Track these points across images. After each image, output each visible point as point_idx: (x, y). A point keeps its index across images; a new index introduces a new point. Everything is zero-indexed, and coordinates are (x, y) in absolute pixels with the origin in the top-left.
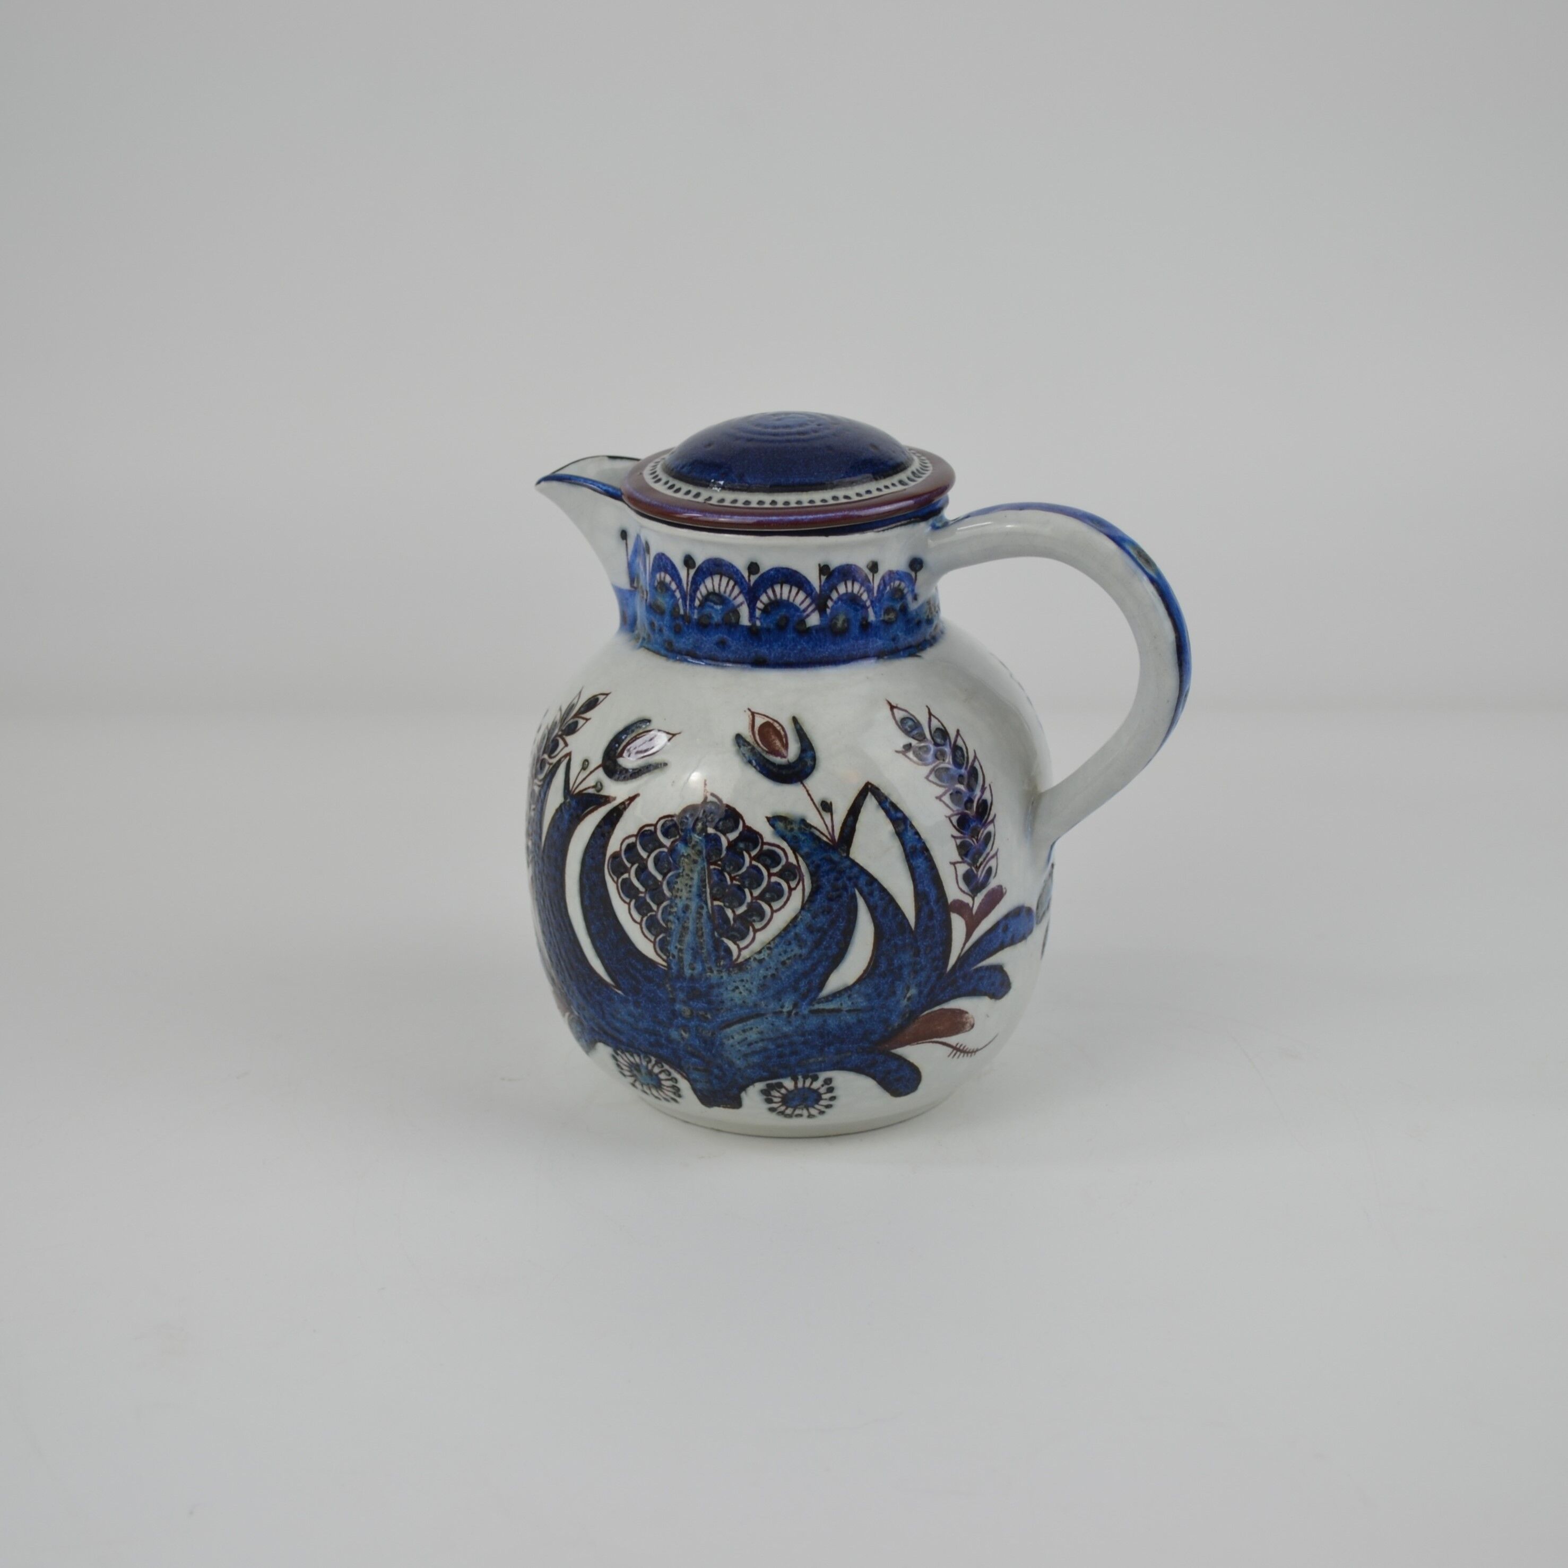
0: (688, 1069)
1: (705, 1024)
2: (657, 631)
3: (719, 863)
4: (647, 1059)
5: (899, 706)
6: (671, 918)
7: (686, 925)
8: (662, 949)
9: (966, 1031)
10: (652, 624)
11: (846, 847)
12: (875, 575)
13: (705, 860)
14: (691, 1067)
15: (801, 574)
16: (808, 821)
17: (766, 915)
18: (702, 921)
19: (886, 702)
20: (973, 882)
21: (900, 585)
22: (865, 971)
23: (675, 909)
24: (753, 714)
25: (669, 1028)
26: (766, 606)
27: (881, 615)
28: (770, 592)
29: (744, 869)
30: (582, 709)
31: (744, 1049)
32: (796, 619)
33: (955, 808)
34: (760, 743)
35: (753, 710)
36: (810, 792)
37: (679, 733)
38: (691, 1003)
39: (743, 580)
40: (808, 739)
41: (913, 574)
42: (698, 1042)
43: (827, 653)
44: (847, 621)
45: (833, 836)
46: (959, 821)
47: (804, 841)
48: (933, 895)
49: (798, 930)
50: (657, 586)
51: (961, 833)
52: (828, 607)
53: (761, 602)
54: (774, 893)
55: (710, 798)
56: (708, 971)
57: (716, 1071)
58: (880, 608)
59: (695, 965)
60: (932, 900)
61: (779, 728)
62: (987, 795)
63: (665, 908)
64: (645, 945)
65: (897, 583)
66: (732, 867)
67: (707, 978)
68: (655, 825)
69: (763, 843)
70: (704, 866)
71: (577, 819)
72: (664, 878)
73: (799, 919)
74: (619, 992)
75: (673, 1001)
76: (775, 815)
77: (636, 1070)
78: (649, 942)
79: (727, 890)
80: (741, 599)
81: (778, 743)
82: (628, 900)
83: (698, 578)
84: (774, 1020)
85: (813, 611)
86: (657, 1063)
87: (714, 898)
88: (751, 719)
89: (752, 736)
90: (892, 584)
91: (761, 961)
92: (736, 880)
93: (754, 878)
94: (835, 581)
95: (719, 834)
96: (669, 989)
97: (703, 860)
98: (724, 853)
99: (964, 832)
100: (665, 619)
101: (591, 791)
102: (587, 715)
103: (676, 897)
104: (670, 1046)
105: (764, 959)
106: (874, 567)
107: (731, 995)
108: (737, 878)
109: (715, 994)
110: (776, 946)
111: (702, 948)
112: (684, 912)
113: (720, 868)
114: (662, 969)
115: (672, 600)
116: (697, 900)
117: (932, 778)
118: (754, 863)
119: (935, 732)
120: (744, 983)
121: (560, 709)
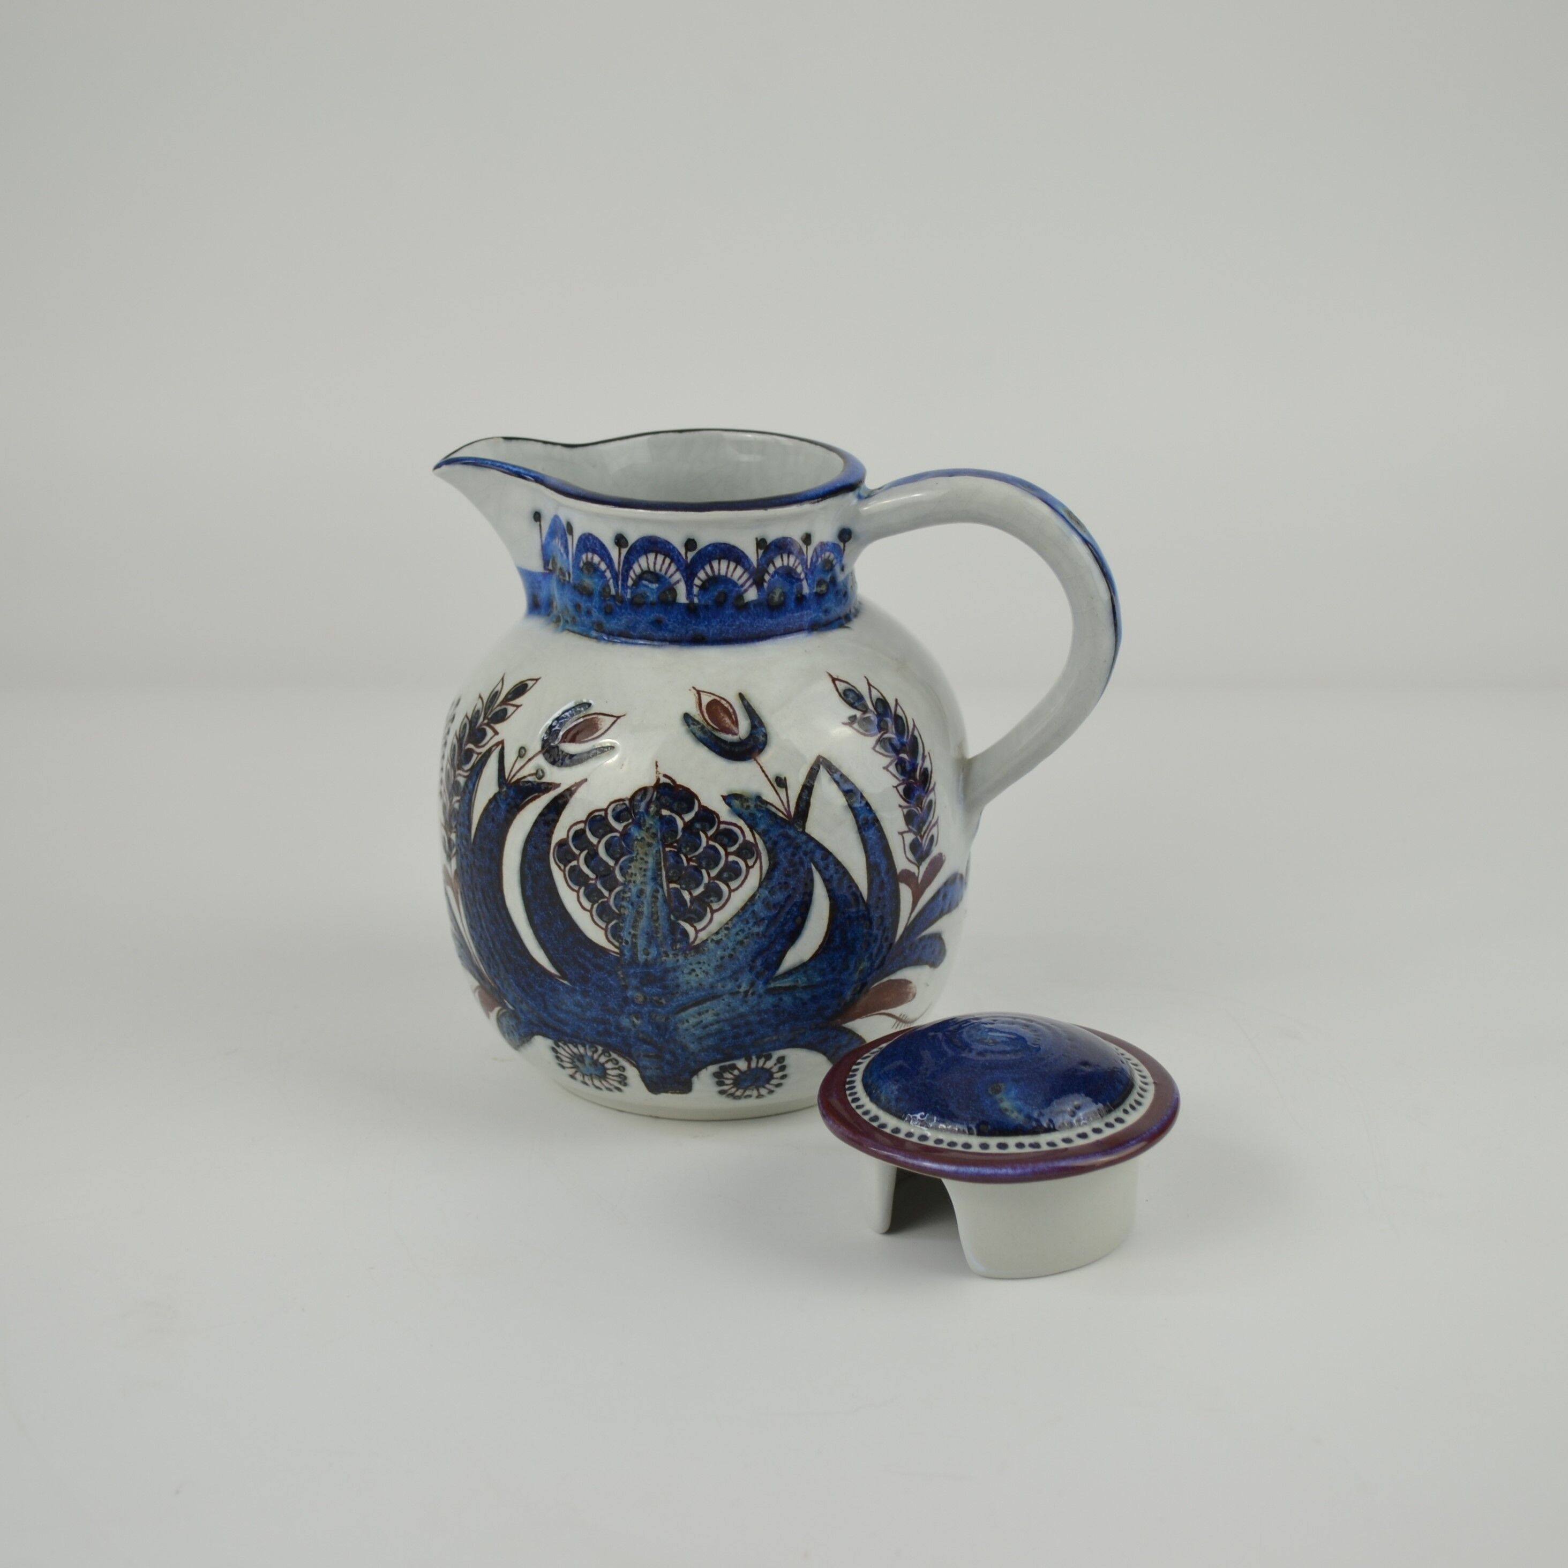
0: (639, 1056)
1: (659, 1010)
2: (583, 613)
3: (675, 844)
4: (593, 1049)
5: (840, 678)
6: (624, 903)
7: (640, 909)
8: (614, 936)
9: (910, 1001)
10: (577, 607)
11: (802, 822)
12: (809, 547)
13: (660, 842)
14: (642, 1054)
15: (738, 549)
16: (764, 798)
17: (723, 896)
18: (659, 904)
19: (827, 675)
20: (918, 851)
21: (829, 557)
22: (821, 946)
23: (629, 894)
24: (699, 692)
25: (619, 1016)
26: (704, 583)
27: (814, 588)
28: (708, 568)
29: (701, 850)
30: (510, 696)
31: (698, 1032)
32: (734, 594)
33: (901, 778)
34: (709, 721)
35: (698, 688)
36: (764, 768)
37: (624, 715)
38: (645, 989)
39: (680, 557)
40: (757, 715)
41: (842, 545)
42: (651, 1028)
43: (765, 627)
44: (784, 594)
45: (789, 812)
46: (905, 790)
47: (760, 819)
48: (883, 867)
49: (756, 908)
50: (583, 567)
51: (908, 802)
52: (766, 582)
53: (699, 578)
54: (732, 872)
55: (663, 780)
56: (664, 955)
57: (668, 1057)
58: (814, 581)
59: (650, 950)
60: (883, 871)
61: (727, 705)
62: (927, 764)
63: (618, 893)
64: (595, 933)
65: (827, 554)
66: (688, 849)
67: (662, 963)
68: (606, 810)
69: (720, 823)
70: (659, 849)
71: (516, 808)
72: (616, 863)
73: (757, 897)
74: (565, 982)
75: (626, 987)
76: (731, 793)
77: (579, 1060)
78: (600, 929)
79: (684, 872)
80: (678, 576)
81: (727, 720)
82: (576, 888)
83: (631, 557)
84: (731, 1001)
85: (751, 586)
86: (603, 1053)
87: (670, 881)
88: (698, 697)
89: (701, 716)
90: (823, 556)
91: (718, 942)
92: (693, 861)
93: (711, 858)
94: (772, 555)
95: (674, 815)
96: (622, 976)
97: (658, 842)
98: (680, 834)
99: (910, 801)
100: (594, 601)
101: (530, 779)
102: (517, 702)
103: (630, 881)
104: (620, 1034)
105: (721, 939)
106: (807, 539)
107: (687, 978)
108: (694, 859)
109: (670, 978)
110: (734, 926)
111: (657, 933)
112: (638, 897)
113: (676, 850)
114: (614, 956)
115: (602, 581)
116: (652, 884)
117: (878, 748)
118: (711, 843)
119: (876, 703)
120: (700, 966)
121: (480, 697)
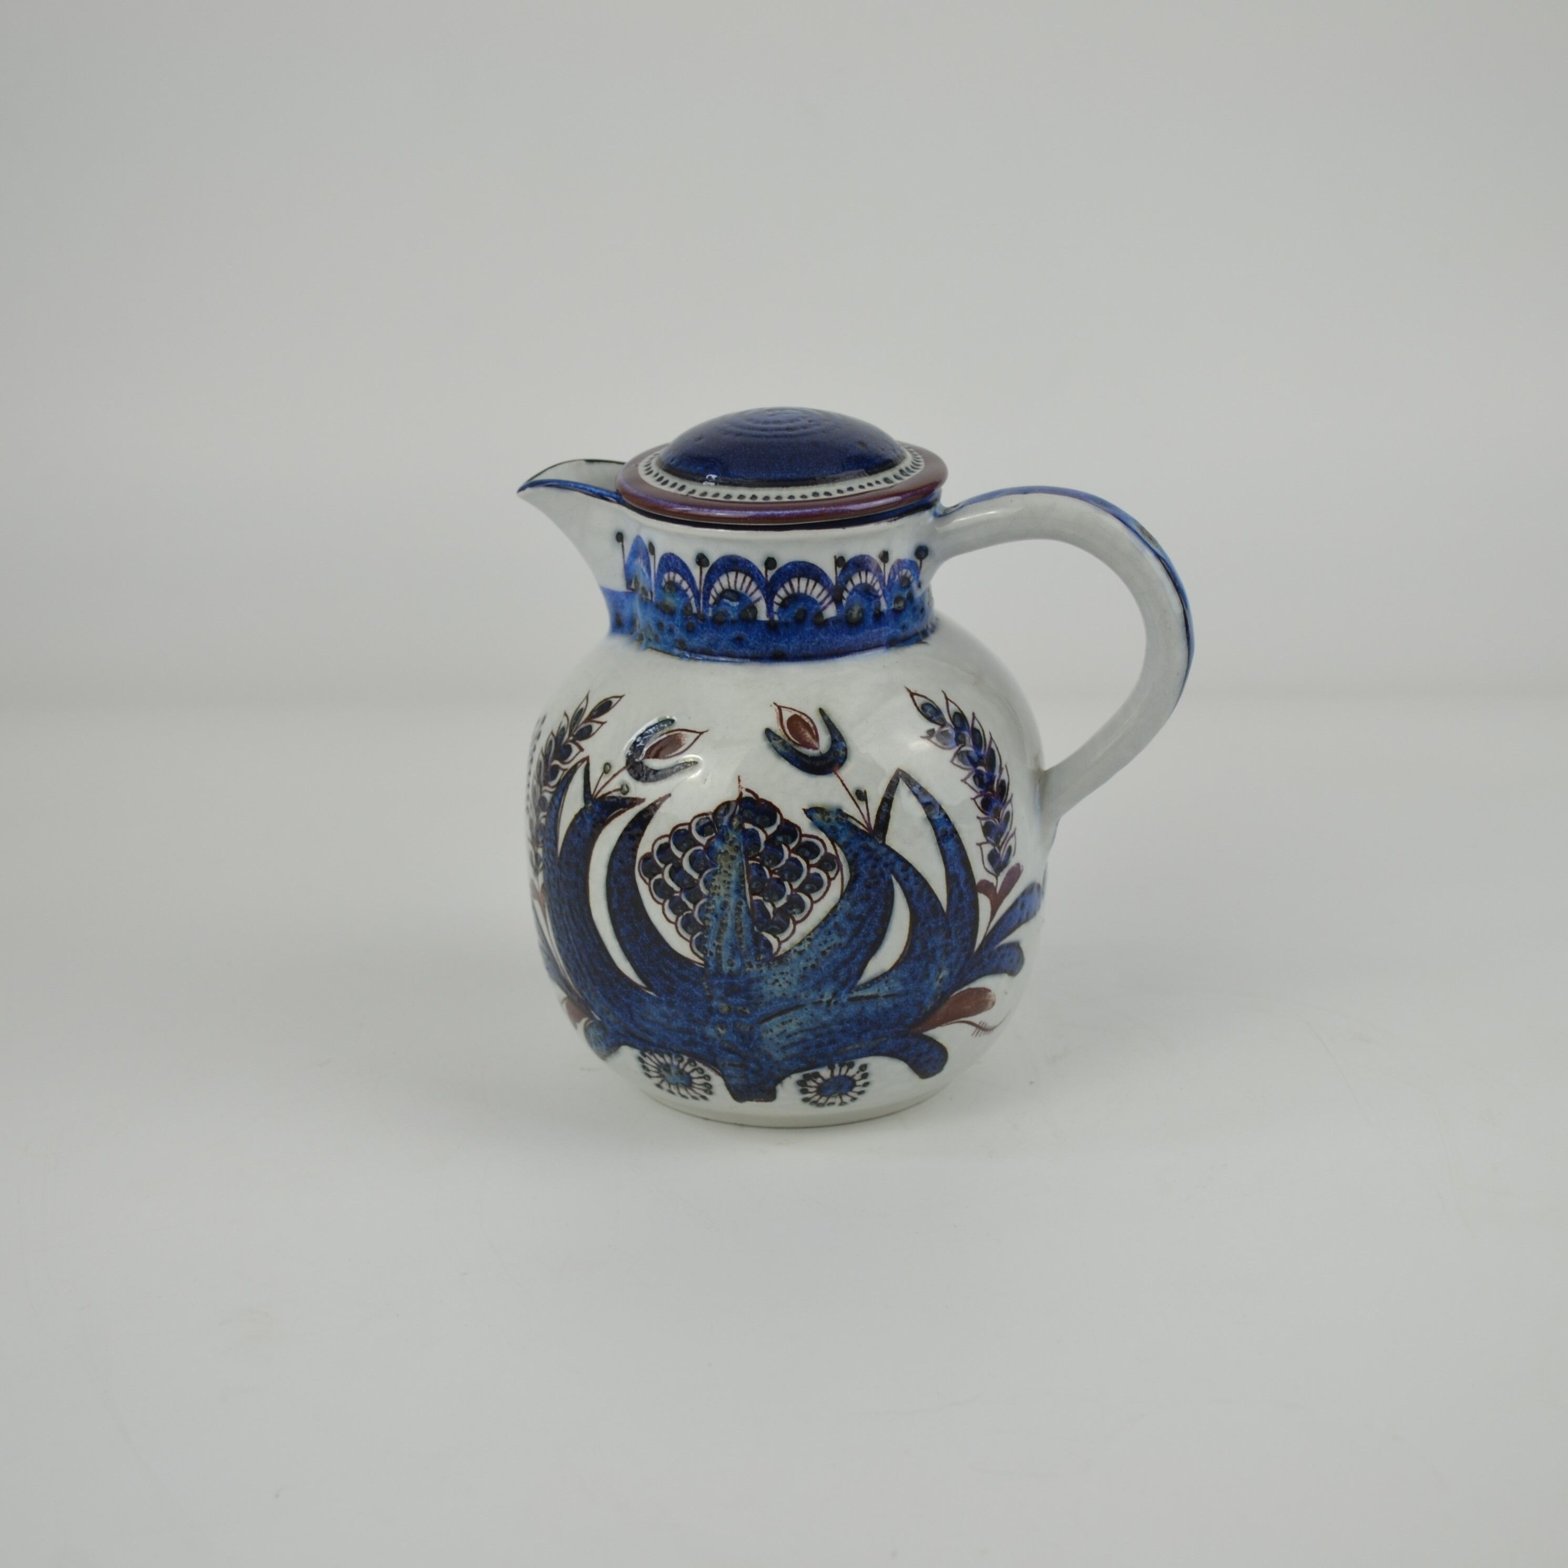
0: (724, 1065)
1: (744, 1019)
2: (665, 631)
3: (758, 857)
4: (679, 1059)
5: (918, 692)
6: (708, 915)
7: (724, 921)
8: (698, 948)
9: (989, 1009)
10: (660, 625)
11: (882, 834)
12: (886, 565)
13: (743, 855)
14: (727, 1063)
15: (817, 567)
16: (845, 811)
17: (806, 907)
18: (742, 916)
19: (905, 689)
20: (997, 862)
21: (906, 573)
22: (901, 956)
23: (713, 907)
24: (779, 708)
25: (704, 1026)
26: (784, 600)
27: (891, 605)
28: (787, 586)
29: (783, 863)
30: (594, 713)
31: (783, 1041)
32: (813, 611)
33: (979, 790)
34: (790, 736)
35: (779, 704)
36: (844, 782)
37: (707, 731)
38: (729, 999)
39: (760, 576)
40: (837, 729)
41: (918, 562)
42: (735, 1038)
43: (844, 643)
44: (862, 611)
45: (869, 824)
46: (983, 802)
47: (841, 832)
48: (962, 880)
49: (837, 919)
50: (665, 586)
51: (986, 814)
52: (844, 599)
53: (779, 596)
54: (814, 884)
55: (745, 794)
56: (747, 965)
57: (752, 1065)
58: (891, 598)
59: (734, 961)
60: (962, 882)
61: (807, 720)
62: (1004, 776)
63: (703, 905)
64: (680, 944)
65: (904, 571)
66: (771, 862)
67: (746, 974)
68: (690, 824)
69: (802, 836)
70: (742, 862)
71: (602, 823)
72: (700, 876)
73: (838, 909)
74: (651, 993)
75: (710, 998)
76: (812, 807)
77: (665, 1069)
78: (685, 941)
79: (766, 884)
80: (758, 594)
81: (808, 735)
82: (661, 901)
83: (712, 576)
84: (813, 1010)
85: (830, 603)
86: (689, 1062)
87: (753, 893)
88: (779, 713)
89: (782, 730)
90: (900, 573)
91: (801, 953)
92: (776, 874)
93: (793, 871)
94: (850, 572)
95: (757, 829)
96: (706, 987)
97: (741, 855)
98: (763, 847)
99: (987, 812)
100: (677, 619)
101: (615, 794)
102: (602, 718)
103: (714, 894)
104: (705, 1043)
105: (804, 950)
106: (885, 556)
107: (770, 988)
108: (777, 871)
109: (754, 988)
110: (817, 936)
111: (741, 944)
112: (722, 909)
113: (759, 863)
114: (699, 967)
115: (684, 599)
116: (735, 896)
117: (956, 761)
118: (793, 855)
119: (954, 717)
120: (783, 976)
121: (566, 714)
